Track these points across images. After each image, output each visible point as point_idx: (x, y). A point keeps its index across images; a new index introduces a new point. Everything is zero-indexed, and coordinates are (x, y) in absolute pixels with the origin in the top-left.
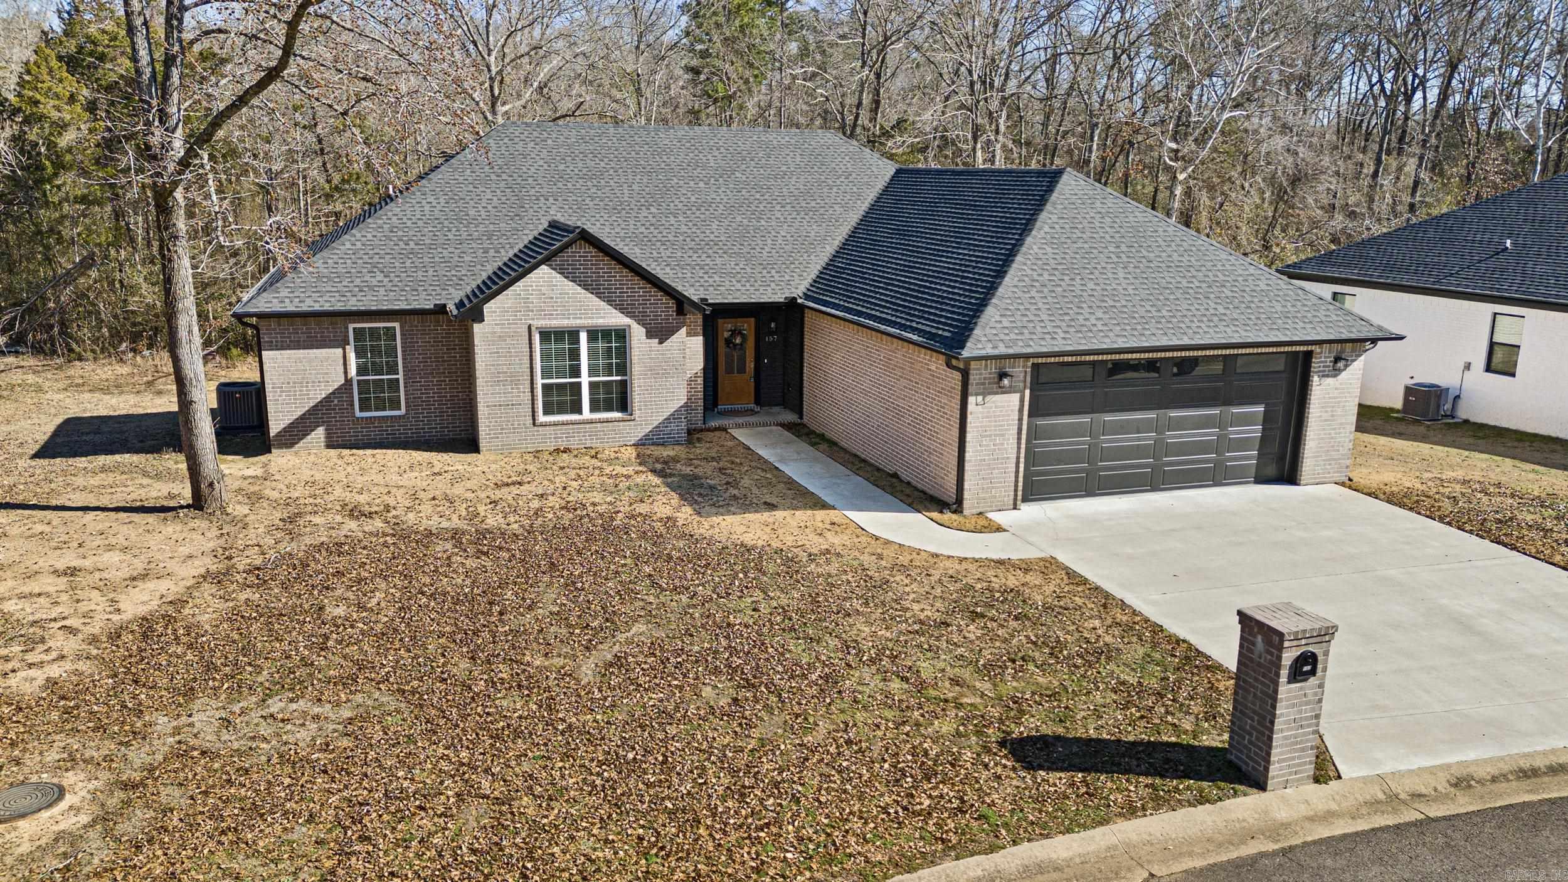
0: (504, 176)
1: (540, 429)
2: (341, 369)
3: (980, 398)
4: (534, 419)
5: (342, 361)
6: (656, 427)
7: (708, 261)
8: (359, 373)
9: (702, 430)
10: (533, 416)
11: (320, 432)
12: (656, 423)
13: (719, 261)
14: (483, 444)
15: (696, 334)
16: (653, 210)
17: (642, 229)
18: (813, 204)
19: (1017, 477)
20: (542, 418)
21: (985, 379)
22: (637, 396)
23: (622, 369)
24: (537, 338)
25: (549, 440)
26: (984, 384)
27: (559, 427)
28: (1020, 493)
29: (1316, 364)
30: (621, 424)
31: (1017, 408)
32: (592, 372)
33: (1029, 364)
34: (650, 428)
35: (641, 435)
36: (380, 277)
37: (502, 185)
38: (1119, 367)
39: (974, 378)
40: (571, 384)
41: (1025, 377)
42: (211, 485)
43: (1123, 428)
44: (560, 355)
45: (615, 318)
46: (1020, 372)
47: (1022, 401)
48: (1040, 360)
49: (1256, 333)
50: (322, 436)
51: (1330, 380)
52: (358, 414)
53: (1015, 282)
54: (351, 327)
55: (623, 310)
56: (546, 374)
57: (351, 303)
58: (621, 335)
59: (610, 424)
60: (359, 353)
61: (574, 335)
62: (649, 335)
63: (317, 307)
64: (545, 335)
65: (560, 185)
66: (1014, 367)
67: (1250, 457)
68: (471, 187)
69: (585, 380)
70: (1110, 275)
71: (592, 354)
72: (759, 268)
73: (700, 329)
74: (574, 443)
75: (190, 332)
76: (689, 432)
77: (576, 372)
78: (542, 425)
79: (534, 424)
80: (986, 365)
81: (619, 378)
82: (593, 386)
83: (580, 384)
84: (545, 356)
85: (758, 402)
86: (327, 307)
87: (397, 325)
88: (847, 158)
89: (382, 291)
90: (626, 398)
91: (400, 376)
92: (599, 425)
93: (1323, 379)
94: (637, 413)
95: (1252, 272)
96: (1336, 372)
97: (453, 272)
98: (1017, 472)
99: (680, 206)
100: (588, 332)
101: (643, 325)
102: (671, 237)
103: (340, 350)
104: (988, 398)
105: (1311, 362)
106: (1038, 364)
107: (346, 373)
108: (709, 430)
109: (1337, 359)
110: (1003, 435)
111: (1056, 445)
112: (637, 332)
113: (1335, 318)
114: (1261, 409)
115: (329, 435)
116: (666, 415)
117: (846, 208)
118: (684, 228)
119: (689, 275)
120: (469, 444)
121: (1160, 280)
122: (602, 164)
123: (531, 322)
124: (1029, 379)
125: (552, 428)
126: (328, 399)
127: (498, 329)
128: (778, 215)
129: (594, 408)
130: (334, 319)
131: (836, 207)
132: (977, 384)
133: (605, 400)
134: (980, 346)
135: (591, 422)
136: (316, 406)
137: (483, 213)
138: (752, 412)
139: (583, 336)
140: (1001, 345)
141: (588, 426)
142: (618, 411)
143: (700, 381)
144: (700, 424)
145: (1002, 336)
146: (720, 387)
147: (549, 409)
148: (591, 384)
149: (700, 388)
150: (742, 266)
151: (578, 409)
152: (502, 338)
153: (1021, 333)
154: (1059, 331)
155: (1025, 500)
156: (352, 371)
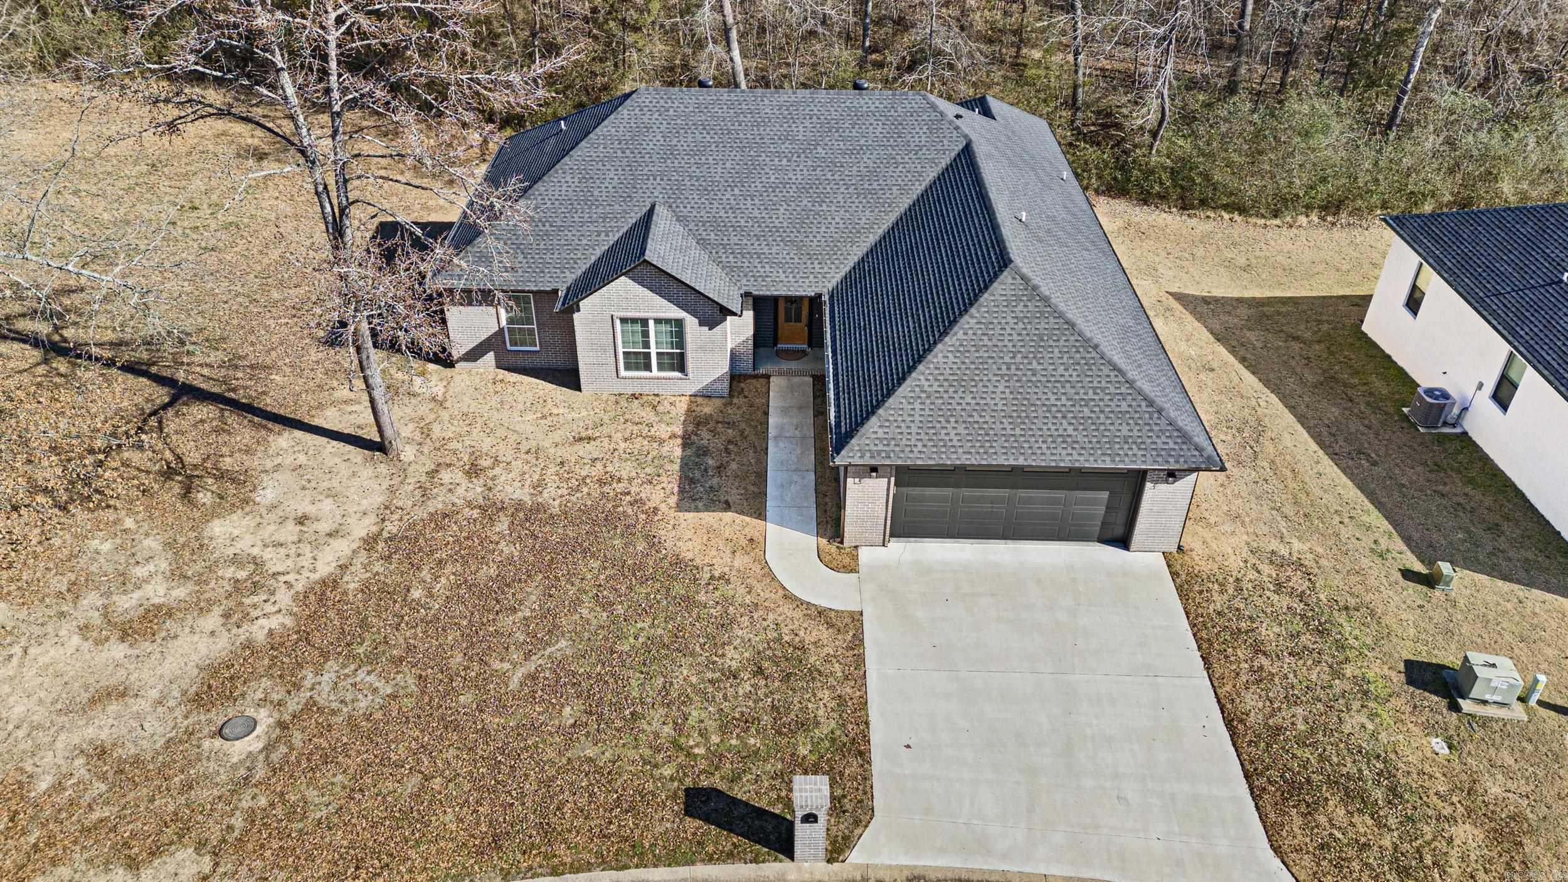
1: (622, 380)
2: (495, 321)
3: (857, 480)
4: (617, 374)
5: (496, 317)
6: (705, 386)
8: (508, 326)
9: (750, 376)
10: (617, 371)
12: (704, 384)
14: (583, 385)
15: (747, 310)
16: (736, 191)
17: (722, 213)
19: (885, 528)
20: (623, 373)
21: (859, 469)
22: (691, 363)
23: (681, 345)
24: (618, 323)
25: (628, 388)
27: (635, 379)
28: (887, 537)
29: (1150, 476)
30: (680, 381)
31: (886, 488)
32: (659, 346)
34: (701, 385)
35: (696, 390)
37: (624, 163)
40: (644, 352)
41: (891, 470)
44: (635, 334)
45: (674, 312)
46: (887, 468)
47: (889, 484)
51: (1163, 487)
52: (509, 347)
55: (680, 306)
56: (625, 345)
58: (679, 323)
59: (673, 380)
60: (507, 312)
61: (644, 322)
62: (701, 324)
64: (624, 321)
65: (669, 162)
67: (1092, 525)
68: (600, 166)
69: (653, 351)
71: (658, 334)
72: (805, 258)
73: (750, 307)
74: (646, 390)
77: (646, 345)
78: (624, 377)
79: (617, 377)
81: (678, 351)
83: (650, 353)
84: (624, 333)
85: (810, 345)
86: (481, 286)
87: (530, 295)
90: (683, 364)
91: (535, 326)
92: (664, 380)
93: (1157, 485)
94: (690, 375)
96: (1169, 482)
99: (760, 187)
100: (656, 320)
101: (697, 318)
103: (495, 309)
104: (863, 480)
105: (1147, 473)
107: (499, 324)
108: (758, 377)
109: (1169, 475)
111: (923, 506)
112: (691, 322)
113: (1172, 446)
116: (713, 378)
118: (756, 213)
119: (747, 264)
120: (574, 384)
122: (708, 138)
123: (613, 312)
124: (894, 471)
125: (630, 379)
126: (490, 338)
127: (590, 317)
128: (840, 198)
129: (661, 367)
132: (853, 472)
133: (668, 364)
135: (658, 378)
137: (604, 194)
138: (803, 353)
139: (651, 323)
140: (868, 454)
141: (656, 380)
142: (678, 372)
143: (751, 342)
144: (751, 372)
146: (780, 332)
147: (628, 367)
148: (658, 354)
149: (751, 347)
150: (792, 255)
151: (648, 367)
152: (593, 322)
153: (888, 445)
154: (920, 444)
155: (892, 535)
156: (504, 323)
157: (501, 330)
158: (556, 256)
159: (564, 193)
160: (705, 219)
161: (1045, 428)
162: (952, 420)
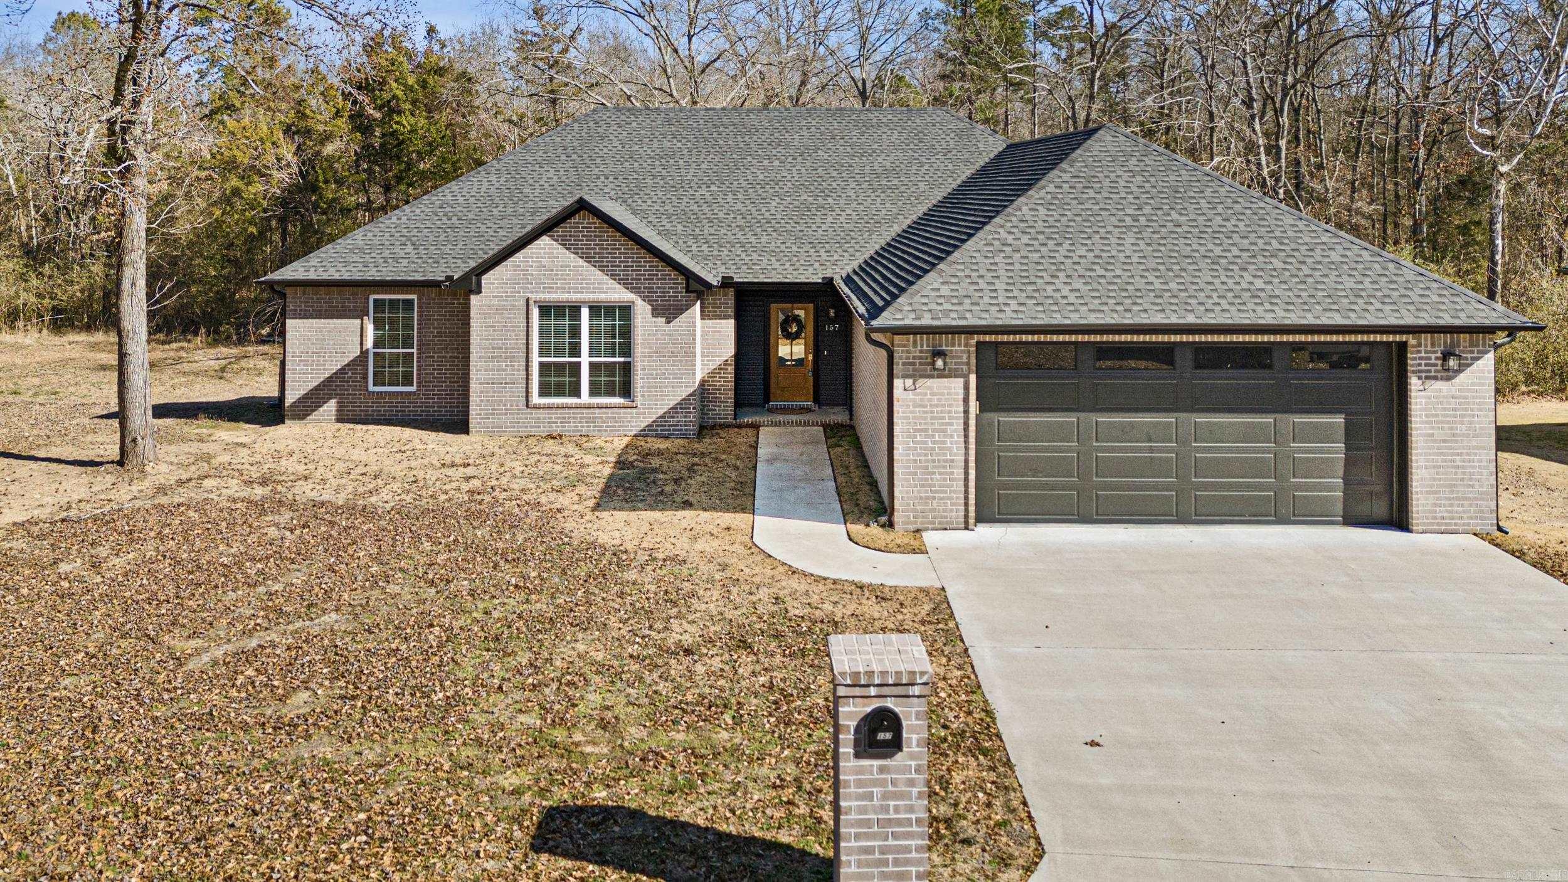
0: (574, 157)
1: (534, 411)
2: (357, 340)
3: (909, 382)
4: (527, 401)
5: (359, 334)
6: (660, 417)
7: (753, 239)
8: (376, 346)
9: (729, 426)
10: (527, 396)
11: (331, 406)
12: (660, 413)
13: (764, 239)
14: (472, 424)
15: (726, 317)
16: (713, 188)
18: (895, 182)
19: (966, 486)
20: (536, 399)
21: (914, 358)
22: (639, 381)
23: (626, 349)
24: (535, 312)
25: (545, 423)
26: (914, 364)
27: (554, 411)
28: (972, 509)
29: (1413, 360)
30: (622, 411)
31: (961, 397)
32: (593, 352)
33: (973, 342)
34: (654, 417)
35: (643, 425)
36: (409, 248)
37: (569, 165)
38: (1104, 352)
39: (899, 356)
40: (570, 363)
41: (969, 358)
42: (134, 440)
43: (1125, 433)
44: (559, 332)
45: (618, 294)
46: (962, 350)
47: (966, 388)
48: (987, 338)
49: (1302, 314)
50: (334, 409)
51: (1439, 385)
52: (371, 388)
53: (980, 246)
54: (372, 297)
55: (626, 284)
56: (543, 352)
57: (370, 273)
58: (626, 310)
59: (610, 411)
60: (378, 325)
61: (575, 310)
62: (656, 313)
63: (337, 277)
64: (545, 310)
65: (627, 164)
66: (953, 345)
67: (1334, 487)
68: (536, 168)
69: (585, 360)
70: (1114, 240)
71: (594, 332)
73: (731, 312)
74: (569, 429)
75: (133, 284)
76: (702, 428)
77: (575, 351)
78: (537, 407)
79: (527, 406)
80: (915, 342)
81: (622, 359)
82: (593, 366)
83: (579, 363)
84: (544, 332)
85: (816, 400)
86: (346, 276)
87: (414, 297)
88: (952, 135)
89: (405, 262)
90: (629, 382)
91: (414, 350)
92: (597, 411)
93: (1429, 383)
94: (639, 401)
95: (1324, 239)
96: (1448, 375)
97: (482, 246)
98: (966, 479)
99: (744, 184)
100: (591, 308)
101: (650, 302)
102: (721, 215)
103: (359, 321)
104: (921, 382)
105: (1406, 358)
106: (985, 343)
107: (362, 344)
108: (740, 426)
109: (1445, 356)
110: (945, 431)
111: (1028, 449)
112: (642, 310)
113: (1436, 298)
114: (1340, 419)
115: (340, 409)
116: (672, 404)
117: (931, 186)
118: (739, 206)
119: (726, 252)
120: (459, 424)
121: (1183, 247)
122: (679, 145)
123: (529, 295)
124: (973, 361)
125: (547, 411)
126: (342, 371)
127: (495, 301)
128: (851, 193)
129: (594, 392)
130: (355, 289)
131: (921, 185)
132: (904, 364)
133: (607, 383)
134: (899, 316)
135: (589, 407)
136: (331, 377)
138: (808, 410)
139: (585, 312)
140: (928, 316)
141: (585, 411)
142: (620, 396)
143: (731, 369)
144: (724, 418)
145: (933, 307)
146: (773, 380)
147: (544, 391)
148: (592, 365)
149: (731, 377)
150: (788, 245)
151: (576, 393)
152: (499, 311)
153: (960, 304)
154: (1013, 302)
155: (979, 520)
156: (369, 343)
157: (364, 353)
158: (460, 246)
159: (483, 190)
160: (671, 212)
161: (1217, 281)
162: (1061, 275)
